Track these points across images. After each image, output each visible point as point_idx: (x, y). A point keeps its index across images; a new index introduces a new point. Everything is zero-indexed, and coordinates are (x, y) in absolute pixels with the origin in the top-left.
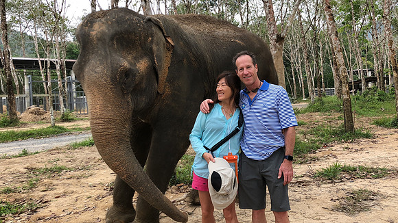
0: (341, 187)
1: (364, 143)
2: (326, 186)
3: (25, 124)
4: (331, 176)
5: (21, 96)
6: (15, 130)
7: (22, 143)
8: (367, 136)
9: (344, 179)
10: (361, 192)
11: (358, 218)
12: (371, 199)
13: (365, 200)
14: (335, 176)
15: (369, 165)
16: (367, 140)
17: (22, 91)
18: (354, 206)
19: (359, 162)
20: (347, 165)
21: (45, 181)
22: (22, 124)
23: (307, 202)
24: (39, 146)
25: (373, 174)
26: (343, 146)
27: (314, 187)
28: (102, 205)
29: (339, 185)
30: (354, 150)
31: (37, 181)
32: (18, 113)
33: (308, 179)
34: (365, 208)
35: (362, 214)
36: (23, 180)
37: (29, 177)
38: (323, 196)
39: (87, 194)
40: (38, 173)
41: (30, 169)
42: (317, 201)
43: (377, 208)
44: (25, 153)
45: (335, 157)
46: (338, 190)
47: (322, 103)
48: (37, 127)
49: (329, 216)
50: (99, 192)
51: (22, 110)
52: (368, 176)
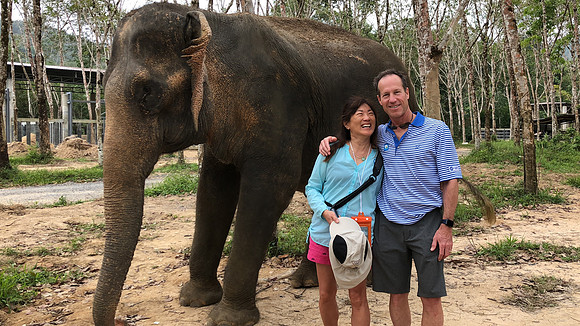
0: (516, 272)
1: (551, 210)
2: (493, 268)
3: (61, 161)
4: (501, 255)
5: (56, 120)
6: (49, 168)
7: (58, 187)
8: (557, 201)
9: (521, 261)
10: (545, 279)
11: (539, 316)
12: (559, 291)
13: (551, 291)
14: (507, 255)
15: (558, 242)
16: (557, 206)
17: (57, 113)
18: (534, 298)
19: (544, 238)
20: (526, 240)
21: (94, 241)
22: (58, 161)
23: (465, 289)
24: (82, 192)
25: (564, 255)
26: (521, 213)
27: (477, 270)
28: (173, 278)
29: (512, 269)
30: (536, 220)
31: (82, 241)
32: (52, 145)
33: (467, 258)
34: (551, 302)
35: (545, 311)
36: (63, 238)
37: (72, 236)
38: (489, 283)
39: (153, 262)
40: (82, 230)
41: (72, 224)
42: (479, 289)
43: (568, 303)
44: (63, 203)
45: (509, 228)
46: (511, 276)
47: (492, 150)
48: (78, 167)
49: (497, 311)
50: (169, 261)
51: (58, 141)
52: (556, 258)
